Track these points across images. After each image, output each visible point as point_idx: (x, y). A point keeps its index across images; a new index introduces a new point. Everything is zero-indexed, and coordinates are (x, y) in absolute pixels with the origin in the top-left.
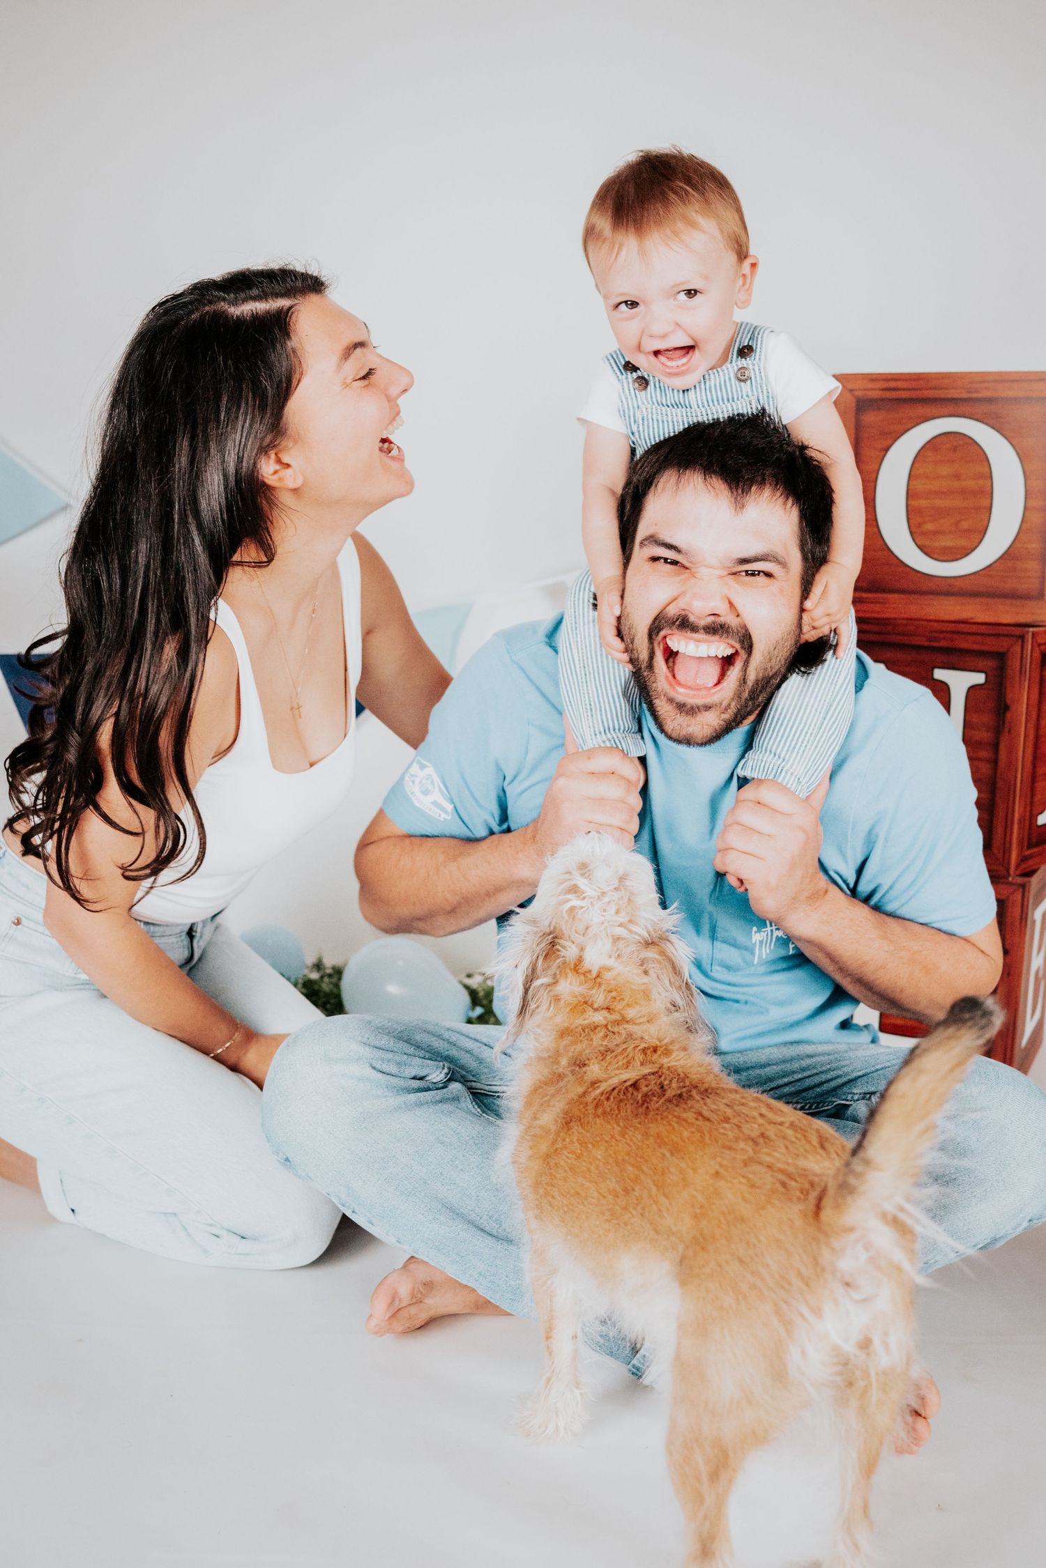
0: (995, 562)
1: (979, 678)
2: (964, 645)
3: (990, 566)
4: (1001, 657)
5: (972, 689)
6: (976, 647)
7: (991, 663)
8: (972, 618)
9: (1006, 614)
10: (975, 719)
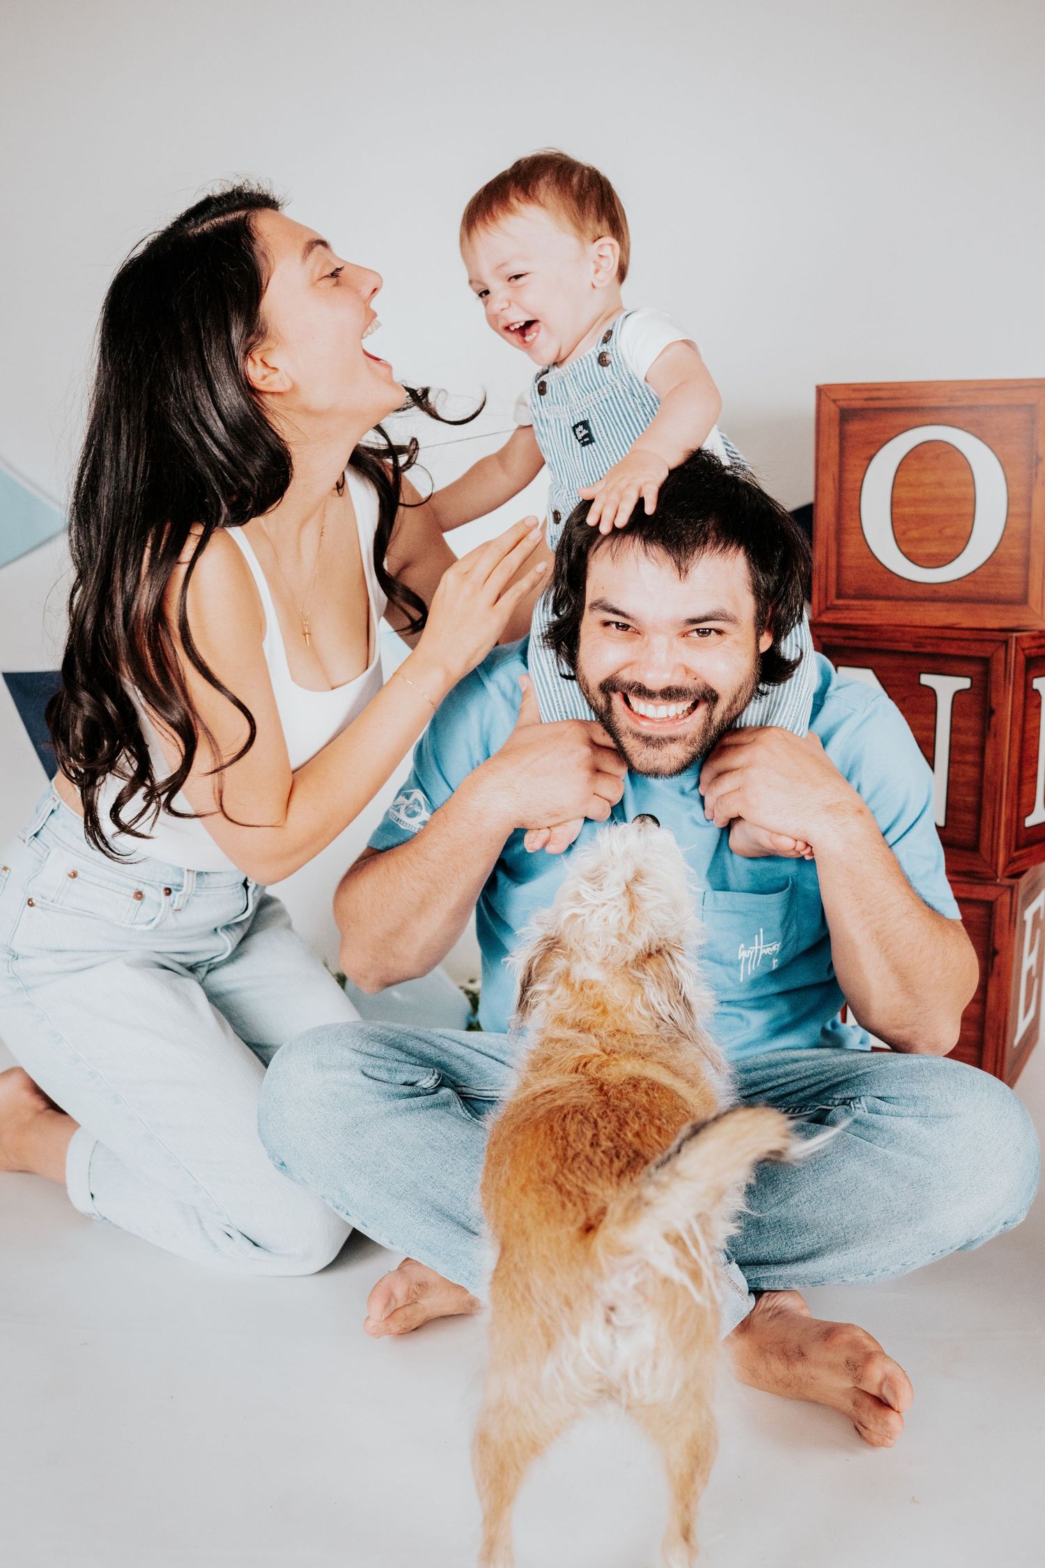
0: (978, 568)
1: (965, 683)
2: (952, 651)
3: (974, 572)
4: (986, 662)
5: (958, 694)
6: (959, 652)
7: (975, 668)
8: (957, 624)
9: (992, 619)
10: (962, 723)
